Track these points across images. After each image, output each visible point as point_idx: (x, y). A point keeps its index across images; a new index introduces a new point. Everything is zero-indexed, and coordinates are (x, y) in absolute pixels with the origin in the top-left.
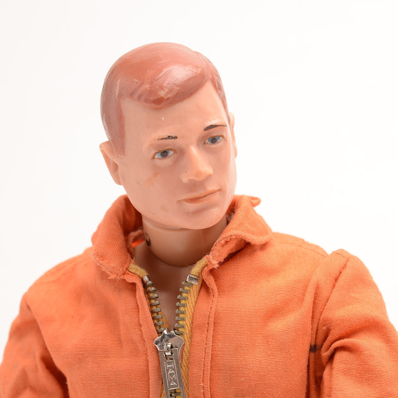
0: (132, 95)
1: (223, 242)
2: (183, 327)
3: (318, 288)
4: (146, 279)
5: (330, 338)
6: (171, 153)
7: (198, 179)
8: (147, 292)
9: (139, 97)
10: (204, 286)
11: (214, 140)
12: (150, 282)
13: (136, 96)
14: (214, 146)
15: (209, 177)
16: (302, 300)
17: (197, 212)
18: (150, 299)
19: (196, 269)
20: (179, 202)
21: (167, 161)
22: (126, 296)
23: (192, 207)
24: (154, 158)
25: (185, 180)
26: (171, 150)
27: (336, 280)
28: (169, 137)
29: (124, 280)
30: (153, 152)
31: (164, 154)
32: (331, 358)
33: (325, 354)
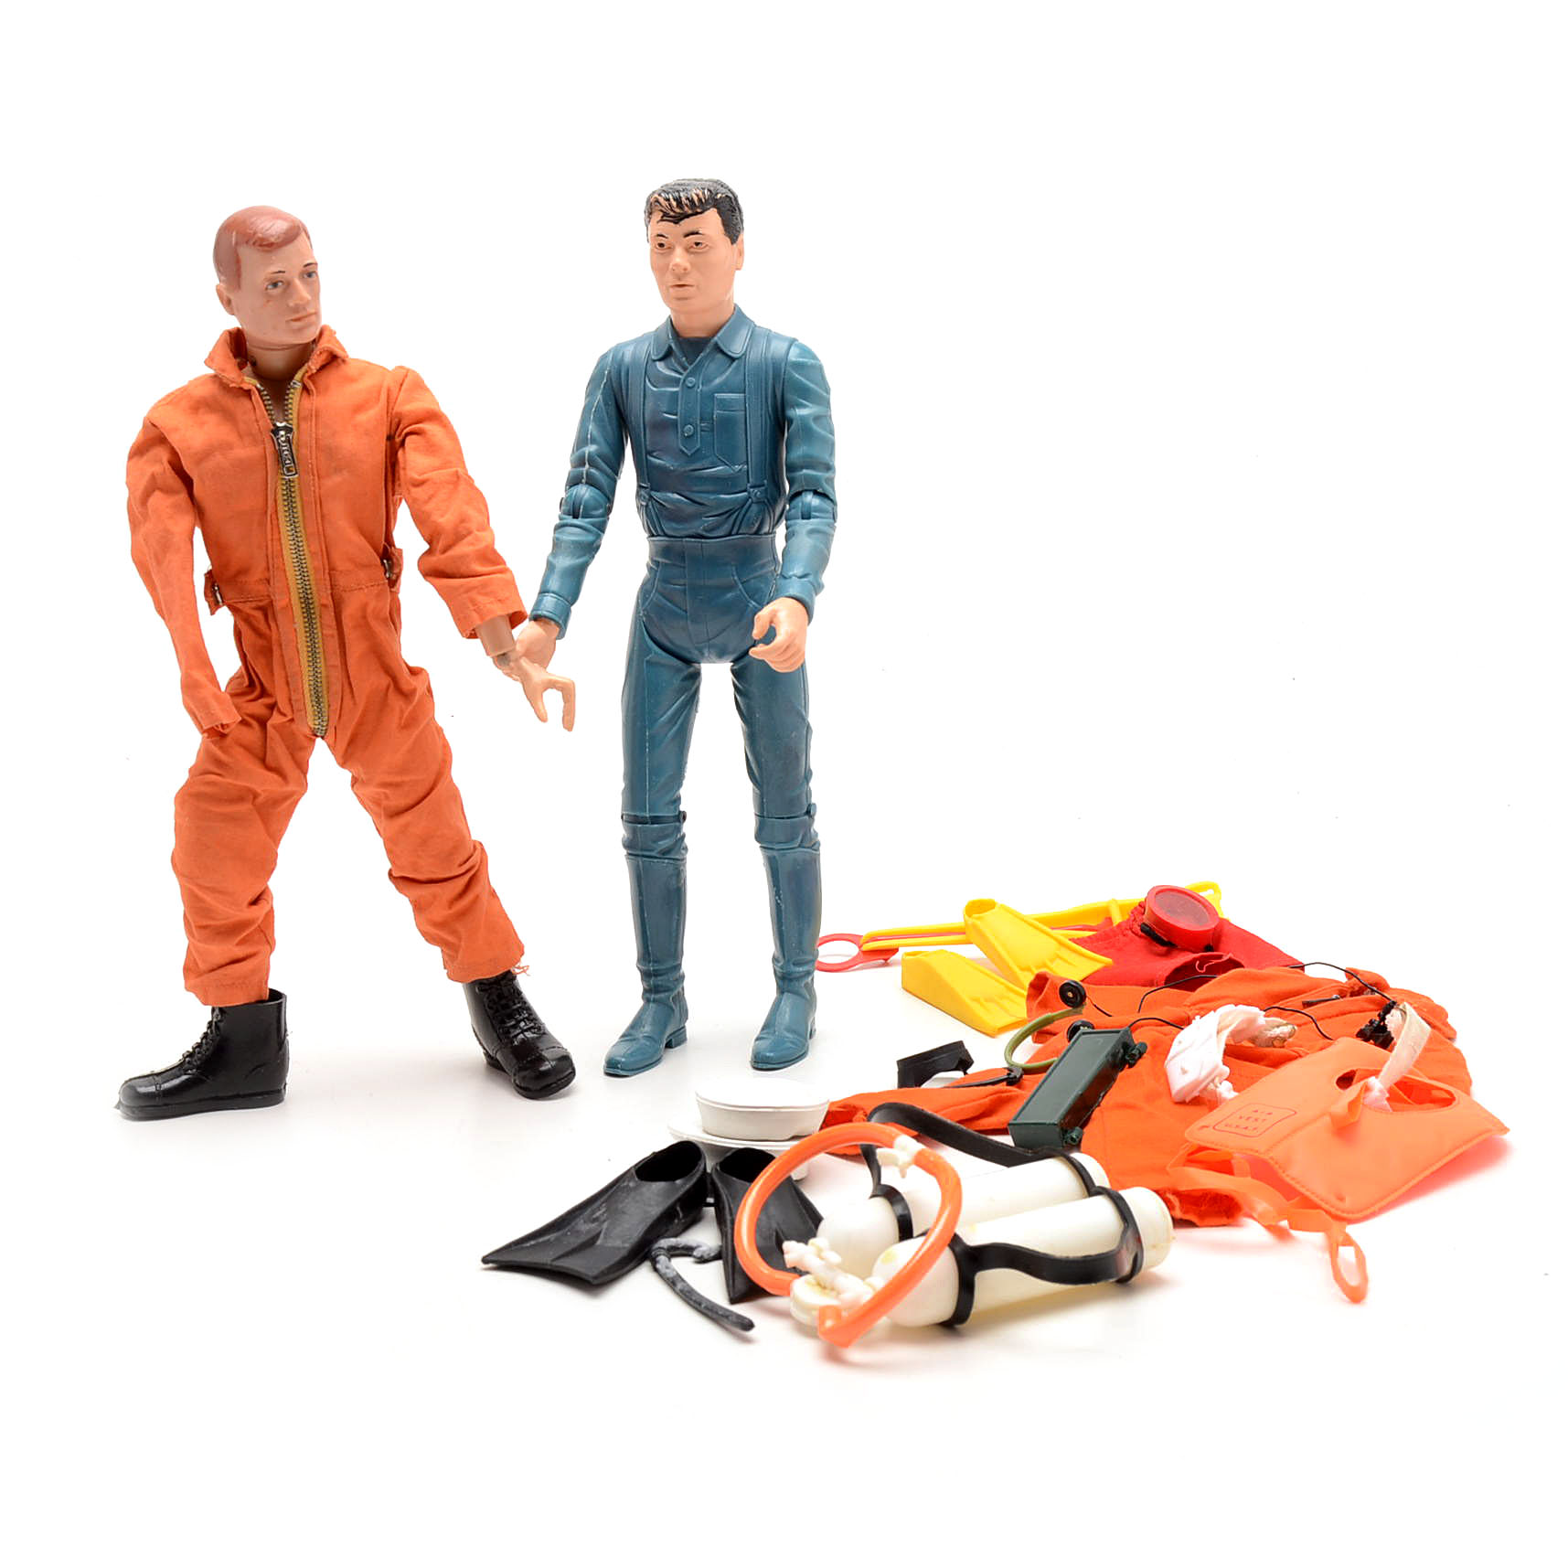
0: (247, 242)
1: (318, 353)
2: (291, 420)
3: (389, 390)
4: (258, 386)
5: (401, 426)
6: (280, 284)
7: (301, 303)
8: (261, 397)
9: (254, 244)
10: (305, 388)
11: (310, 275)
12: (262, 388)
13: (251, 242)
14: (310, 279)
15: (308, 302)
16: (378, 399)
17: (300, 330)
18: (263, 401)
19: (298, 376)
20: (287, 322)
21: (276, 292)
22: (246, 402)
23: (298, 324)
24: (267, 289)
25: (291, 304)
26: (281, 282)
27: (401, 385)
28: (280, 272)
29: (241, 388)
30: (267, 283)
31: (275, 285)
32: (402, 444)
33: (398, 440)
